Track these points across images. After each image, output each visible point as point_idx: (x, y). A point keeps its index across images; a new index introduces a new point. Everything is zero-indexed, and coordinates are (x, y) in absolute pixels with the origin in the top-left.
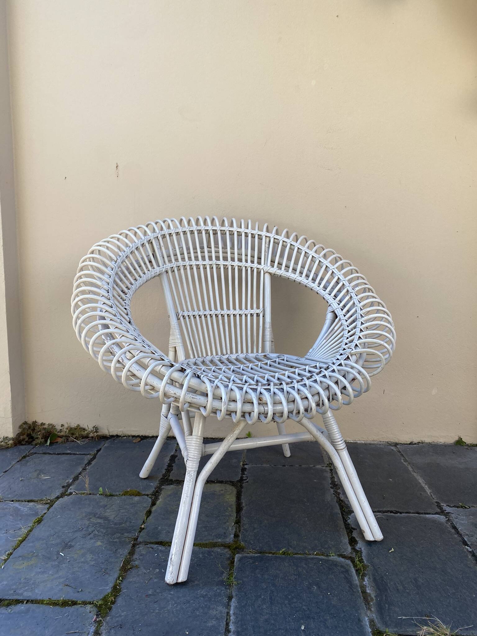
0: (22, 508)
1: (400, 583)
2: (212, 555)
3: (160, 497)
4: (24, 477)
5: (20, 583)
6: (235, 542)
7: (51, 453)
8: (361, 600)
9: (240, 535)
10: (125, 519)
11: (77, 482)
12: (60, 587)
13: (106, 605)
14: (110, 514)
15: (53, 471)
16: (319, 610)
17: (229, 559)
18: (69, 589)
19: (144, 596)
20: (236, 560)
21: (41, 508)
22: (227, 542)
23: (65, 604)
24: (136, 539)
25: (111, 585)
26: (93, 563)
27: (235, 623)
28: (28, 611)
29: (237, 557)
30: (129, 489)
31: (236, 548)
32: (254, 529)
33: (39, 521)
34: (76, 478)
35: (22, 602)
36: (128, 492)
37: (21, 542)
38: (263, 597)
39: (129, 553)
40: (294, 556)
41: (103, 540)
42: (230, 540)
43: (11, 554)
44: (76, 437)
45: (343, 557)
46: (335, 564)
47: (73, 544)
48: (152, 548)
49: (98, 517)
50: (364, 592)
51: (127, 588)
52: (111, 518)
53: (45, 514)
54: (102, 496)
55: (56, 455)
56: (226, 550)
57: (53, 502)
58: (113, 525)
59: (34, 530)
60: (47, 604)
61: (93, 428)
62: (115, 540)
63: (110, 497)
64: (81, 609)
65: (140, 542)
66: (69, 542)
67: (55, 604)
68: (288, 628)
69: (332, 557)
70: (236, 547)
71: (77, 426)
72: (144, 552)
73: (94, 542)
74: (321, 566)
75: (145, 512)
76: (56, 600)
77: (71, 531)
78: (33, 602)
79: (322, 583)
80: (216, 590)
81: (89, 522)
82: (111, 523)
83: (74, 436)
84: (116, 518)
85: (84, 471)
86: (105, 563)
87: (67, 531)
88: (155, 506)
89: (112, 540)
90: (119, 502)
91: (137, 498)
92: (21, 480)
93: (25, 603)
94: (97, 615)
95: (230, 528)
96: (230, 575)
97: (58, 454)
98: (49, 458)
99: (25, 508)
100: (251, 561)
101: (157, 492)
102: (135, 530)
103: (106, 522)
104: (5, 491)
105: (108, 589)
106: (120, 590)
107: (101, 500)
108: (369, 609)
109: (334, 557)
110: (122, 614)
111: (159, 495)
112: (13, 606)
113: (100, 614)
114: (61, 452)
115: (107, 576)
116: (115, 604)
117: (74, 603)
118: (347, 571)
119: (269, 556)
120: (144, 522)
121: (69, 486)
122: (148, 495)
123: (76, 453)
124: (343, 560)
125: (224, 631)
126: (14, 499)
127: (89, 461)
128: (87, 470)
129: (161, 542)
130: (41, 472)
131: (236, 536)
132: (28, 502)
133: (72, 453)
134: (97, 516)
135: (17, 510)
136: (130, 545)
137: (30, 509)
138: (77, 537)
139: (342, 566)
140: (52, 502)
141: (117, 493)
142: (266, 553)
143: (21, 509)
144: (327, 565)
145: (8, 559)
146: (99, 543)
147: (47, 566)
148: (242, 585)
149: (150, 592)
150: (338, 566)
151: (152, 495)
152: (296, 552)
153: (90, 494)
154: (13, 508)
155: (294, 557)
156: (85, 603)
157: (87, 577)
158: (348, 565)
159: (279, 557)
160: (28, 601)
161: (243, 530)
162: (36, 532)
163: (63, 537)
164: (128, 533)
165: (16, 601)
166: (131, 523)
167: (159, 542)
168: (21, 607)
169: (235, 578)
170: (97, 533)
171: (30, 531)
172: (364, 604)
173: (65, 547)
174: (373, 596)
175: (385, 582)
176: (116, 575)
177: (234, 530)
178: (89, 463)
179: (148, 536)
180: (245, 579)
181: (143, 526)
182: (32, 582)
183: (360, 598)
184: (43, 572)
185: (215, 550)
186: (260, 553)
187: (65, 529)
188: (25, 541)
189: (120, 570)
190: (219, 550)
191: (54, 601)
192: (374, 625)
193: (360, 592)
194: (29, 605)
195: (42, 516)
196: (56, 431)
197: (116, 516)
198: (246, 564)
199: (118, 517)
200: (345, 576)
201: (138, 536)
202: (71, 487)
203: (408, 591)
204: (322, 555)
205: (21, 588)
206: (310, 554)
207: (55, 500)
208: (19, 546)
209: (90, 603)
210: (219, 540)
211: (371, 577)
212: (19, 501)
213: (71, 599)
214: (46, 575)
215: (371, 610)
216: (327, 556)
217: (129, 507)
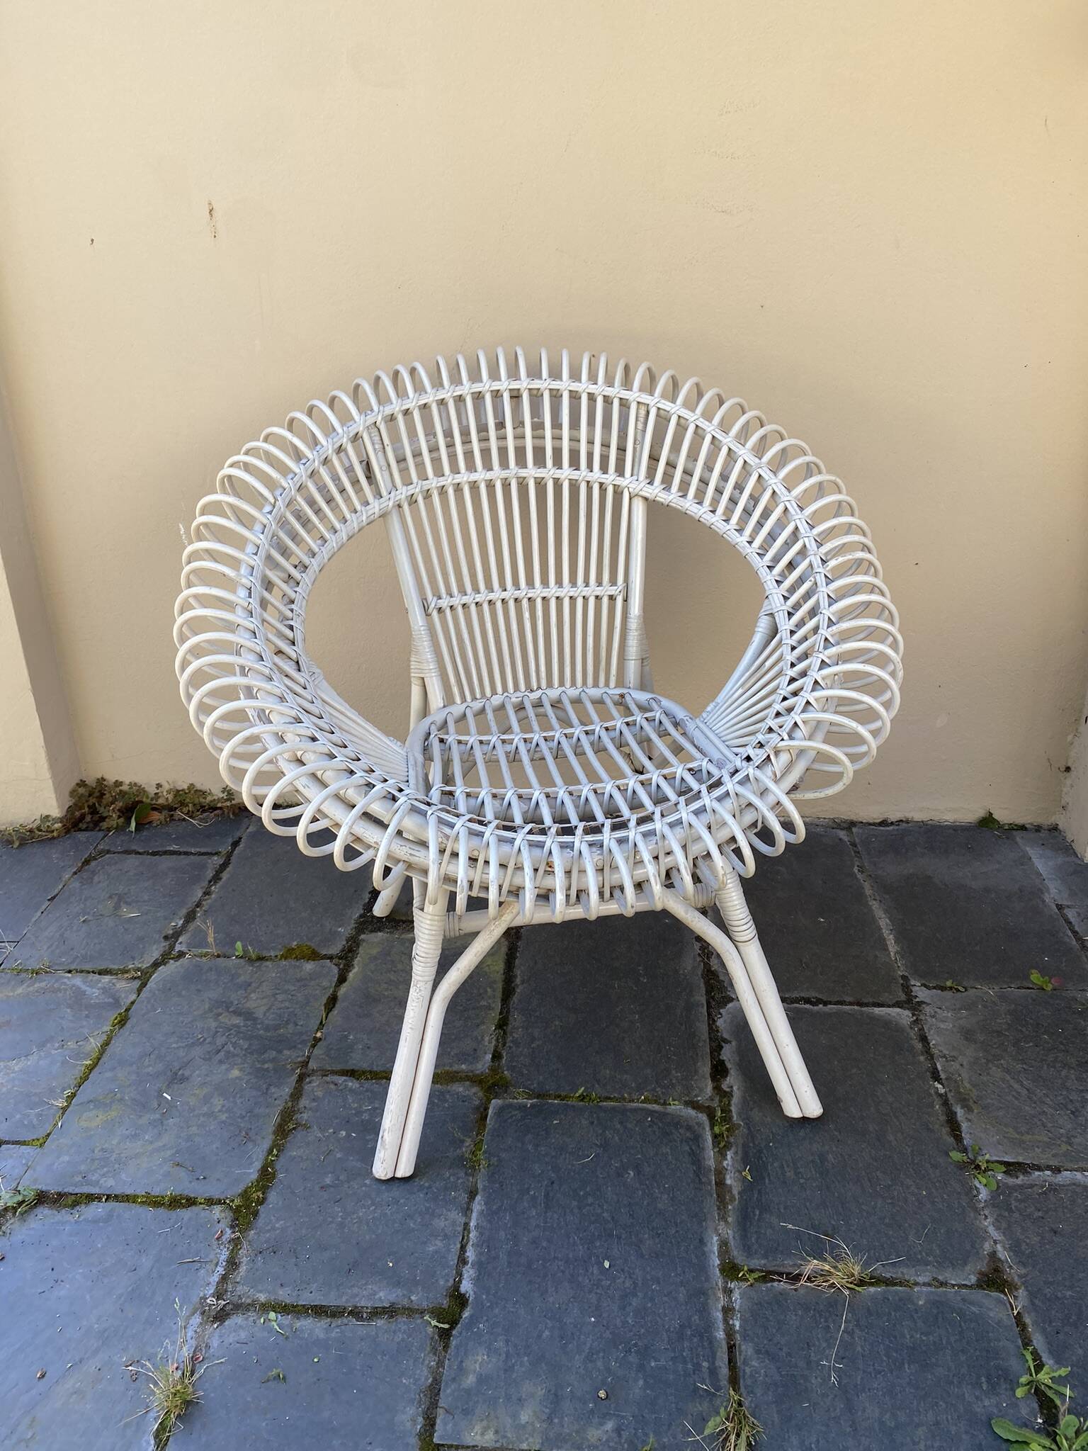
0: (89, 990)
1: (791, 1165)
2: (446, 1101)
3: (356, 962)
4: (89, 914)
5: (93, 1160)
6: (494, 1070)
7: (141, 851)
8: (711, 1203)
9: (504, 1054)
10: (286, 1016)
11: (192, 927)
12: (165, 1168)
13: (248, 1207)
14: (256, 1003)
15: (146, 898)
16: (631, 1220)
17: (477, 1108)
18: (182, 1173)
19: (317, 1188)
20: (490, 1112)
21: (124, 987)
22: (478, 1072)
23: (177, 1202)
24: (305, 1064)
25: (258, 1165)
26: (224, 1117)
27: (478, 1246)
28: (109, 1218)
29: (495, 1103)
30: (295, 943)
31: (494, 1085)
32: (533, 1039)
33: (122, 1021)
34: (190, 917)
35: (98, 1198)
36: (293, 949)
37: (91, 1068)
38: (532, 1193)
39: (292, 1095)
40: (601, 1104)
41: (242, 1066)
42: (483, 1066)
43: (73, 1095)
44: (189, 811)
45: (694, 1108)
46: (676, 1122)
47: (187, 1073)
48: (336, 1085)
49: (234, 1012)
50: (720, 1183)
51: (287, 1170)
52: (259, 1013)
53: (133, 1003)
54: (242, 960)
55: (149, 857)
56: (474, 1090)
57: (148, 975)
58: (261, 1032)
59: (113, 1042)
60: (142, 1203)
61: (223, 792)
62: (266, 1066)
63: (257, 964)
64: (203, 1214)
65: (313, 1070)
66: (180, 1069)
67: (155, 1202)
68: (571, 1256)
69: (673, 1107)
70: (492, 1083)
71: (189, 788)
72: (319, 1094)
73: (227, 1070)
74: (650, 1126)
75: (324, 1000)
76: (158, 1197)
77: (184, 1045)
78: (117, 1198)
79: (646, 1164)
80: (449, 1178)
81: (214, 1025)
82: (259, 1026)
83: (185, 810)
84: (267, 1014)
85: (207, 897)
86: (247, 1118)
87: (174, 1045)
88: (344, 985)
89: (259, 1066)
90: (274, 975)
91: (309, 966)
92: (84, 921)
93: (104, 1200)
94: (232, 1227)
95: (487, 1039)
96: (478, 1144)
97: (154, 854)
98: (137, 864)
99: (94, 988)
100: (518, 1115)
101: (350, 950)
102: (304, 1042)
103: (249, 1023)
104: (54, 947)
105: (253, 1173)
106: (274, 1175)
107: (240, 971)
108: (723, 1218)
109: (676, 1108)
110: (277, 1225)
111: (353, 959)
112: (83, 1206)
113: (237, 1225)
114: (160, 849)
115: (250, 1145)
116: (264, 1205)
117: (191, 1202)
118: (697, 1138)
119: (552, 1104)
120: (321, 1022)
121: (177, 934)
122: (331, 958)
123: (189, 850)
124: (692, 1112)
125: (456, 1261)
126: (72, 967)
127: (217, 872)
128: (213, 896)
129: (353, 1070)
130: (121, 900)
131: (496, 1056)
132: (100, 974)
133: (181, 850)
134: (231, 1010)
135: (79, 994)
136: (293, 1078)
137: (105, 990)
138: (194, 1058)
139: (689, 1128)
140: (146, 974)
141: (273, 954)
142: (549, 1096)
143: (85, 991)
144: (660, 1125)
145: (68, 1106)
146: (236, 1073)
147: (141, 1122)
148: (497, 1166)
149: (328, 1181)
150: (681, 1127)
151: (340, 958)
152: (606, 1094)
153: (218, 956)
154: (71, 989)
155: (600, 1107)
156: (210, 1202)
157: (214, 1146)
158: (699, 1124)
159: (573, 1106)
160: (108, 1197)
161: (512, 1041)
162: (116, 1047)
163: (168, 1059)
164: (290, 1049)
165: (86, 1197)
166: (297, 1025)
167: (347, 1071)
168: (96, 1210)
169: (485, 1152)
170: (232, 1049)
171: (107, 1044)
172: (716, 1208)
173: (174, 1079)
174: (735, 1192)
175: (763, 1162)
176: (266, 1144)
177: (494, 1042)
178: (216, 878)
179: (327, 1056)
180: (503, 1155)
181: (319, 1035)
182: (115, 1156)
183: (712, 1196)
184: (135, 1137)
185: (454, 1088)
186: (538, 1096)
187: (171, 1040)
188: (97, 1067)
189: (274, 1133)
190: (461, 1089)
191: (154, 1197)
192: (727, 1252)
193: (714, 1182)
194: (112, 1204)
195: (127, 1010)
196: (147, 797)
197: (270, 1009)
198: (510, 1121)
199: (272, 1011)
200: (691, 1149)
201: (309, 1057)
202: (180, 939)
203: (802, 1181)
204: (656, 1102)
205: (95, 1170)
206: (633, 1101)
207: (150, 971)
208: (85, 1078)
209: (219, 1202)
210: (463, 1067)
211: (740, 1152)
212: (82, 972)
213: (186, 1193)
214: (139, 1143)
215: (726, 1221)
216: (665, 1104)
217: (293, 988)
